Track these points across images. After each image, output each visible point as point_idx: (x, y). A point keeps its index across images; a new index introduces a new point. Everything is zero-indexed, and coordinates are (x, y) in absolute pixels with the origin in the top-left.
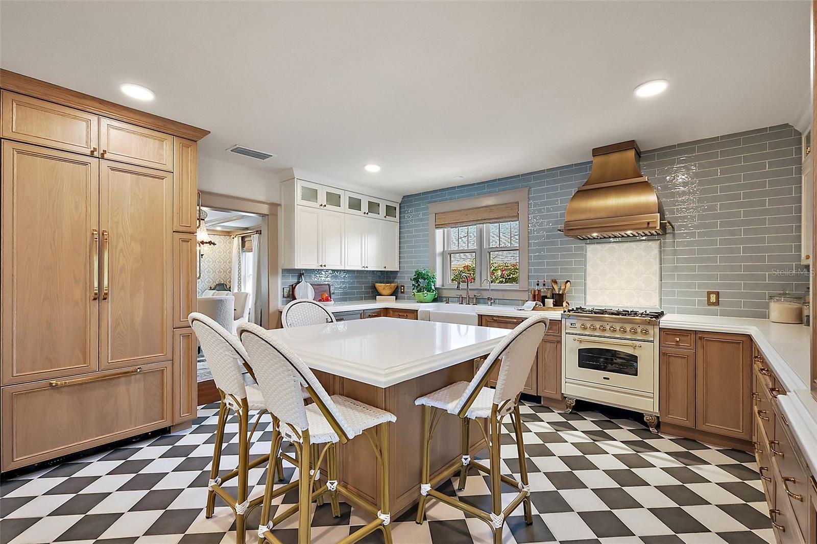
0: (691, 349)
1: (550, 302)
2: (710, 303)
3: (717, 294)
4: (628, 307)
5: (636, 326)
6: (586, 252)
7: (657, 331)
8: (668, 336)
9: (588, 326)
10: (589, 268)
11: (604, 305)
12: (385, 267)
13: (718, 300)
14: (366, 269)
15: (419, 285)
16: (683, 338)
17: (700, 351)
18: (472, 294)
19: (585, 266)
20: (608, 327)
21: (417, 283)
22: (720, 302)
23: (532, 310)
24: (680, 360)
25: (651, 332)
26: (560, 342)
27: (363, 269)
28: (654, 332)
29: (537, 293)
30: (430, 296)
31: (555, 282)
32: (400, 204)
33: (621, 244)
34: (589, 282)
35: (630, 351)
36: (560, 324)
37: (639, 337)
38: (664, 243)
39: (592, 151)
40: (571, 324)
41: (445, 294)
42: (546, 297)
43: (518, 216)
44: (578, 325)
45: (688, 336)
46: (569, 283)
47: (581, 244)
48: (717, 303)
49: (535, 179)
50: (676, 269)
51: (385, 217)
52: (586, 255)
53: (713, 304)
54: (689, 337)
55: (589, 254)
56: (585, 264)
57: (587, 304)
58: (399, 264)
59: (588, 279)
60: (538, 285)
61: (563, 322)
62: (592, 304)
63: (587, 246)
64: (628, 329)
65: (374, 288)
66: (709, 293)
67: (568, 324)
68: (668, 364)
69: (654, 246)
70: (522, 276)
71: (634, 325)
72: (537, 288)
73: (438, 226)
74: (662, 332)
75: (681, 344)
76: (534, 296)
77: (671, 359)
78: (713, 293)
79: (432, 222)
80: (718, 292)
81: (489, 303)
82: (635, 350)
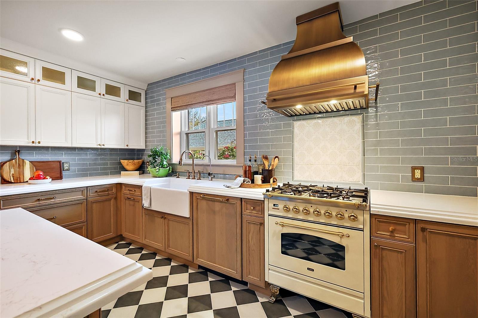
0: (408, 242)
1: (258, 178)
2: (414, 179)
3: (422, 169)
4: (332, 183)
5: (343, 210)
6: (293, 128)
7: (367, 217)
8: (381, 224)
9: (291, 208)
10: (296, 144)
11: (310, 180)
12: (127, 146)
13: (424, 176)
14: (103, 147)
15: (156, 161)
16: (398, 227)
17: (422, 246)
18: (197, 169)
19: (293, 142)
20: (312, 210)
21: (154, 159)
22: (425, 178)
23: (239, 187)
24: (395, 254)
25: (360, 218)
26: (262, 224)
27: (99, 147)
28: (364, 219)
29: (247, 169)
30: (162, 171)
31: (266, 158)
32: (146, 91)
33: (325, 120)
34: (296, 158)
35: (336, 240)
36: (263, 205)
37: (347, 223)
38: (367, 116)
39: (296, 19)
40: (274, 205)
41: (179, 169)
42: (257, 173)
43: (234, 97)
44: (281, 206)
45: (405, 225)
46: (277, 158)
47: (289, 120)
48: (422, 179)
49: (249, 61)
50: (378, 143)
51: (127, 100)
52: (293, 132)
53: (418, 180)
54: (407, 226)
55: (296, 130)
56: (292, 139)
57: (295, 179)
58: (146, 143)
59: (295, 154)
60: (250, 161)
61: (266, 202)
62: (299, 179)
63: (295, 123)
64: (334, 214)
65: (120, 164)
66: (414, 169)
67: (271, 205)
68: (381, 260)
69: (357, 120)
70: (239, 152)
71: (340, 209)
72: (249, 163)
73: (174, 109)
74: (374, 219)
75: (396, 235)
76: (245, 172)
77: (385, 253)
78: (417, 168)
79: (169, 106)
80: (423, 168)
81: (210, 178)
82: (342, 239)
